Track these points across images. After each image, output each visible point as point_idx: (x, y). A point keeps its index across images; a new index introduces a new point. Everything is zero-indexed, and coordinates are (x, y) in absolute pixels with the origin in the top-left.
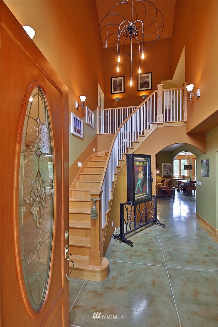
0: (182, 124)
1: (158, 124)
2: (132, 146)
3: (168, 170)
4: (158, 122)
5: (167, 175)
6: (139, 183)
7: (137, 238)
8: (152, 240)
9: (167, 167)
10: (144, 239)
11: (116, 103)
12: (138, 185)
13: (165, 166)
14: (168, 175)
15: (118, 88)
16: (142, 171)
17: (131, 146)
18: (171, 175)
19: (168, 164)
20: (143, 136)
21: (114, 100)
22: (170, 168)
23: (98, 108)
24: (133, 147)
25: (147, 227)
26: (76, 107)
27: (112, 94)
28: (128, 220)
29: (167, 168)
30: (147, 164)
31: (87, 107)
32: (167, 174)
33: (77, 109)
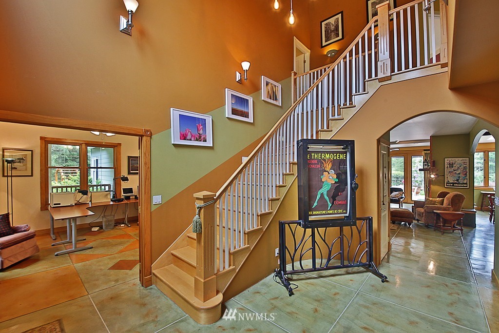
0: (438, 70)
1: (381, 80)
2: (328, 127)
3: (459, 174)
4: (380, 75)
5: (456, 183)
6: (324, 190)
7: (312, 285)
8: (338, 297)
9: (456, 166)
10: (324, 290)
11: (329, 60)
12: (322, 194)
13: (451, 165)
14: (459, 184)
15: (333, 34)
16: (333, 171)
17: (325, 128)
18: (466, 184)
19: (458, 161)
20: (352, 106)
21: (326, 55)
22: (465, 168)
23: (293, 74)
24: (330, 129)
25: (348, 273)
26: (237, 80)
27: (322, 47)
28: (296, 250)
29: (456, 168)
30: (346, 157)
31: (262, 76)
32: (457, 180)
33: (240, 82)
